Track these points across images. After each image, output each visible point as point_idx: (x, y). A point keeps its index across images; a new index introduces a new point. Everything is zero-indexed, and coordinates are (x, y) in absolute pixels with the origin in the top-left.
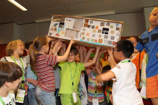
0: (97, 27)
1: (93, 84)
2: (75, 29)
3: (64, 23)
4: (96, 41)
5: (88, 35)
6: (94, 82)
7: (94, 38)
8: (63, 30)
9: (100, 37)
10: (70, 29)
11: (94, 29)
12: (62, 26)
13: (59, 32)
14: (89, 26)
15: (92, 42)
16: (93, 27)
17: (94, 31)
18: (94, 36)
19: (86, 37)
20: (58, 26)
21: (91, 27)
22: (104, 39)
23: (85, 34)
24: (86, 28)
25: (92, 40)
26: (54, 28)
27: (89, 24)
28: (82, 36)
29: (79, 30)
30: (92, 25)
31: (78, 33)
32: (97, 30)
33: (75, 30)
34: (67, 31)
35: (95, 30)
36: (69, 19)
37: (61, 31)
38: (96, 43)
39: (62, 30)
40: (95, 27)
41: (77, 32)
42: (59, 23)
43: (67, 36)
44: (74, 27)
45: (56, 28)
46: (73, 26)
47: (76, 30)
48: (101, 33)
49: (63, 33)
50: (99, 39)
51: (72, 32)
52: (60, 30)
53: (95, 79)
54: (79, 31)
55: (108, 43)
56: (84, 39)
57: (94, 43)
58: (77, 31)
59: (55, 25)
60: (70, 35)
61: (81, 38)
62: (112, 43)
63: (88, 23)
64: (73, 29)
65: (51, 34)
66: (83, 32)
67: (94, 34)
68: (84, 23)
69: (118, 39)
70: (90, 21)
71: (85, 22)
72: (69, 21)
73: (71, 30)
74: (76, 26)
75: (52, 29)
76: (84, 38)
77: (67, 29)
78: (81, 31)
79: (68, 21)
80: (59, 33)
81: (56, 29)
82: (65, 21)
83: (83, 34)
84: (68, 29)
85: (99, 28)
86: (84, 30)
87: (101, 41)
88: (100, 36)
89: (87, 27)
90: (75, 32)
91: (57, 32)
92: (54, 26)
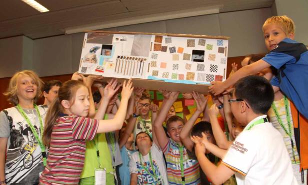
0: (181, 50)
1: (176, 165)
2: (135, 57)
3: (112, 46)
4: (181, 77)
5: (163, 65)
6: (177, 161)
7: (176, 71)
8: (111, 60)
9: (189, 69)
10: (125, 58)
11: (175, 53)
12: (107, 52)
13: (101, 63)
14: (164, 49)
15: (174, 79)
16: (173, 50)
17: (176, 58)
18: (176, 67)
19: (161, 71)
20: (99, 52)
21: (168, 50)
22: (196, 73)
23: (158, 64)
24: (159, 53)
25: (174, 76)
26: (91, 56)
27: (163, 44)
28: (152, 69)
29: (144, 58)
30: (169, 46)
31: (142, 63)
32: (181, 56)
33: (136, 59)
34: (118, 61)
35: (178, 55)
36: (120, 36)
37: (107, 63)
38: (181, 82)
39: (108, 59)
40: (177, 49)
41: (141, 61)
42: (100, 45)
43: (120, 71)
44: (133, 52)
45: (95, 56)
46: (130, 51)
47: (138, 57)
48: (189, 60)
49: (111, 65)
50: (188, 73)
51: (129, 62)
52: (103, 59)
53: (177, 155)
54: (145, 60)
55: (206, 78)
56: (157, 75)
57: (177, 80)
58: (139, 59)
59: (93, 51)
60: (126, 70)
61: (150, 73)
62: (214, 78)
63: (161, 42)
64: (132, 57)
65: (85, 69)
66: (154, 60)
67: (176, 62)
68: (154, 43)
69: (225, 69)
70: (166, 39)
71: (155, 41)
72: (121, 40)
73: (128, 58)
74: (137, 51)
75: (88, 60)
76: (155, 73)
77: (119, 57)
78: (150, 60)
79: (119, 40)
80: (103, 66)
81: (94, 59)
82: (114, 40)
83: (154, 64)
84: (122, 57)
85: (185, 51)
86: (155, 56)
87: (191, 76)
88: (188, 66)
89: (159, 50)
90: (136, 61)
91: (98, 64)
92: (91, 52)
